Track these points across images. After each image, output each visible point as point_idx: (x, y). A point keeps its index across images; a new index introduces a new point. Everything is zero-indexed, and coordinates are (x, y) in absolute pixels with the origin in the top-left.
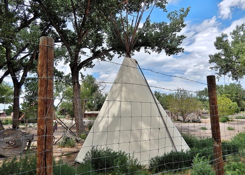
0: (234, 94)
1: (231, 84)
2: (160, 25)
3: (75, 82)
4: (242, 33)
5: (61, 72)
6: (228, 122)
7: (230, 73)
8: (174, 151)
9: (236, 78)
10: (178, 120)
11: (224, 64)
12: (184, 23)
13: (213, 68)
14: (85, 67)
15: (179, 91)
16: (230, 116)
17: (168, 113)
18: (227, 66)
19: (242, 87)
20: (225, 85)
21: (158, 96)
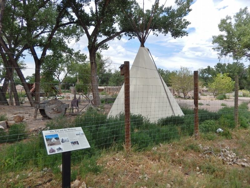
0: (236, 73)
1: (234, 63)
2: (168, 10)
3: (93, 62)
4: (245, 16)
5: (71, 49)
6: (224, 99)
7: (231, 53)
8: (173, 115)
9: (237, 59)
10: (179, 97)
11: (226, 45)
12: (190, 8)
13: (215, 49)
14: (101, 49)
15: (182, 70)
16: (227, 95)
17: (170, 90)
18: (229, 47)
19: (244, 67)
20: (228, 63)
21: (161, 73)
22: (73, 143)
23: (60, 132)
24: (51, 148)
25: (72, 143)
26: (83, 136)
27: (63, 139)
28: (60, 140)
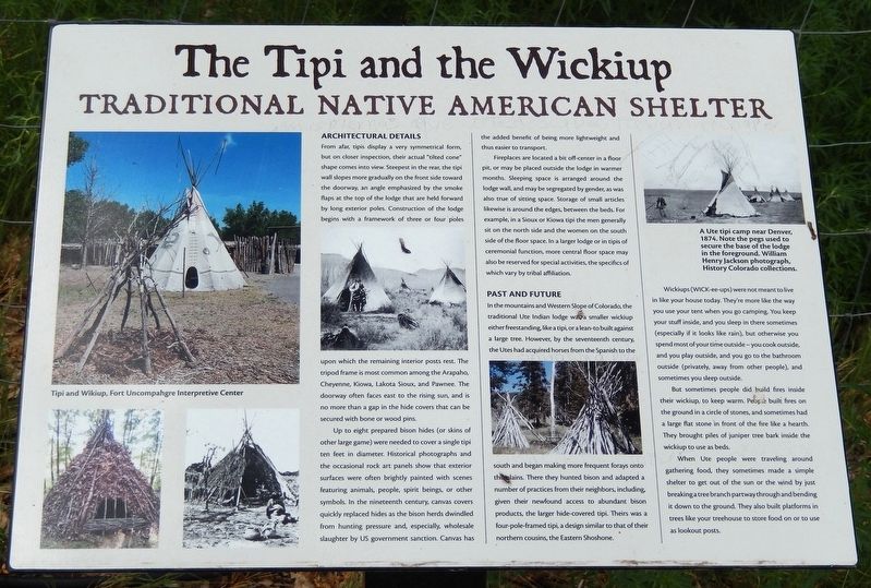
22: (532, 402)
23: (353, 84)
24: (102, 436)
25: (514, 384)
26: (778, 261)
27: (359, 267)
28: (312, 287)
